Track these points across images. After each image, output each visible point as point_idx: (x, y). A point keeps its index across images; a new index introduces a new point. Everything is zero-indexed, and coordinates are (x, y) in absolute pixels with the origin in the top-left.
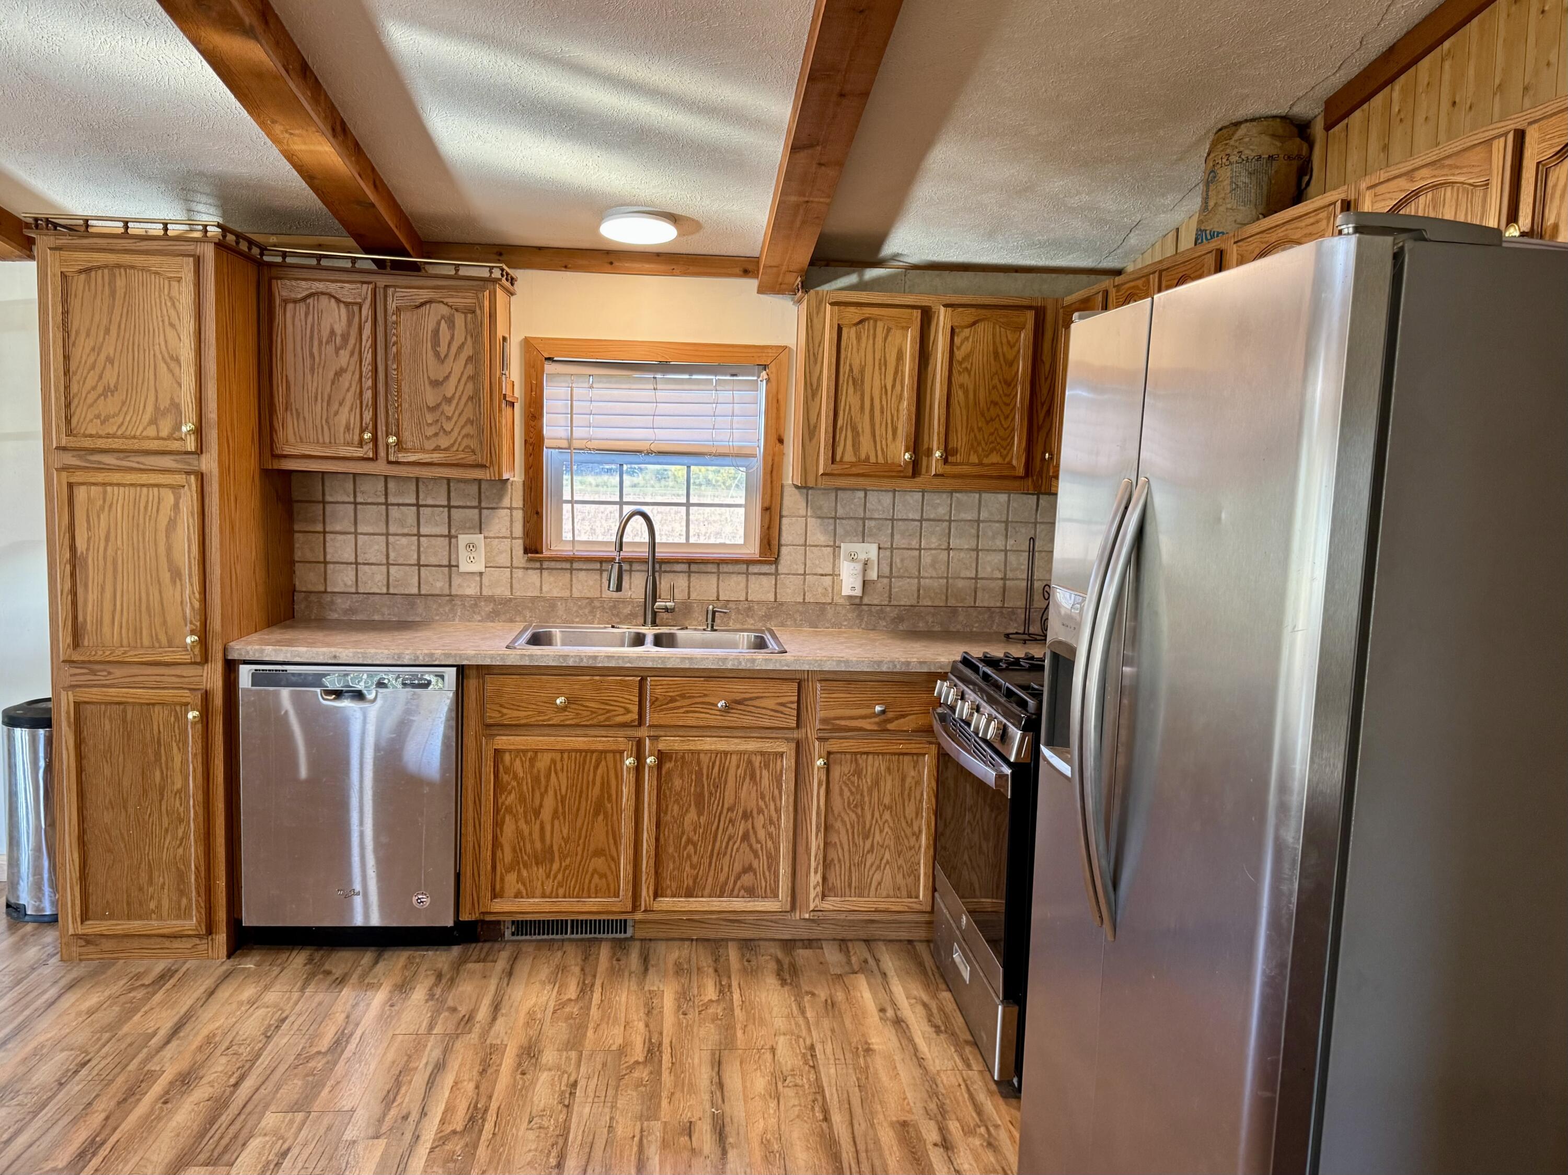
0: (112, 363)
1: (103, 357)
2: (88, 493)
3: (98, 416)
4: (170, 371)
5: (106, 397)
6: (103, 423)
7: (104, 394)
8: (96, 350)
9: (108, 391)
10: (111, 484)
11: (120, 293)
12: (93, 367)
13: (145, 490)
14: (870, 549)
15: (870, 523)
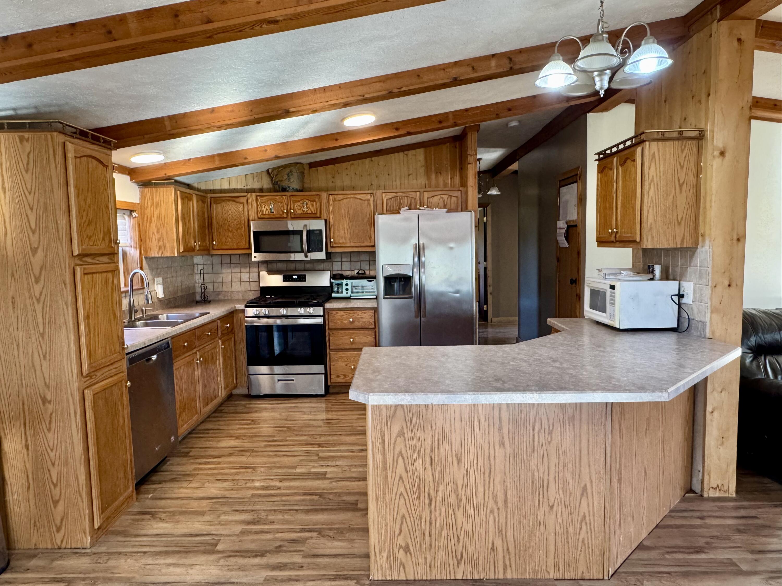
0: (90, 208)
1: (87, 204)
2: (88, 278)
3: (87, 236)
5: (89, 225)
6: (89, 240)
8: (85, 200)
9: (90, 223)
10: (95, 273)
11: (91, 170)
12: (84, 210)
13: (104, 274)
14: (160, 279)
15: (159, 270)
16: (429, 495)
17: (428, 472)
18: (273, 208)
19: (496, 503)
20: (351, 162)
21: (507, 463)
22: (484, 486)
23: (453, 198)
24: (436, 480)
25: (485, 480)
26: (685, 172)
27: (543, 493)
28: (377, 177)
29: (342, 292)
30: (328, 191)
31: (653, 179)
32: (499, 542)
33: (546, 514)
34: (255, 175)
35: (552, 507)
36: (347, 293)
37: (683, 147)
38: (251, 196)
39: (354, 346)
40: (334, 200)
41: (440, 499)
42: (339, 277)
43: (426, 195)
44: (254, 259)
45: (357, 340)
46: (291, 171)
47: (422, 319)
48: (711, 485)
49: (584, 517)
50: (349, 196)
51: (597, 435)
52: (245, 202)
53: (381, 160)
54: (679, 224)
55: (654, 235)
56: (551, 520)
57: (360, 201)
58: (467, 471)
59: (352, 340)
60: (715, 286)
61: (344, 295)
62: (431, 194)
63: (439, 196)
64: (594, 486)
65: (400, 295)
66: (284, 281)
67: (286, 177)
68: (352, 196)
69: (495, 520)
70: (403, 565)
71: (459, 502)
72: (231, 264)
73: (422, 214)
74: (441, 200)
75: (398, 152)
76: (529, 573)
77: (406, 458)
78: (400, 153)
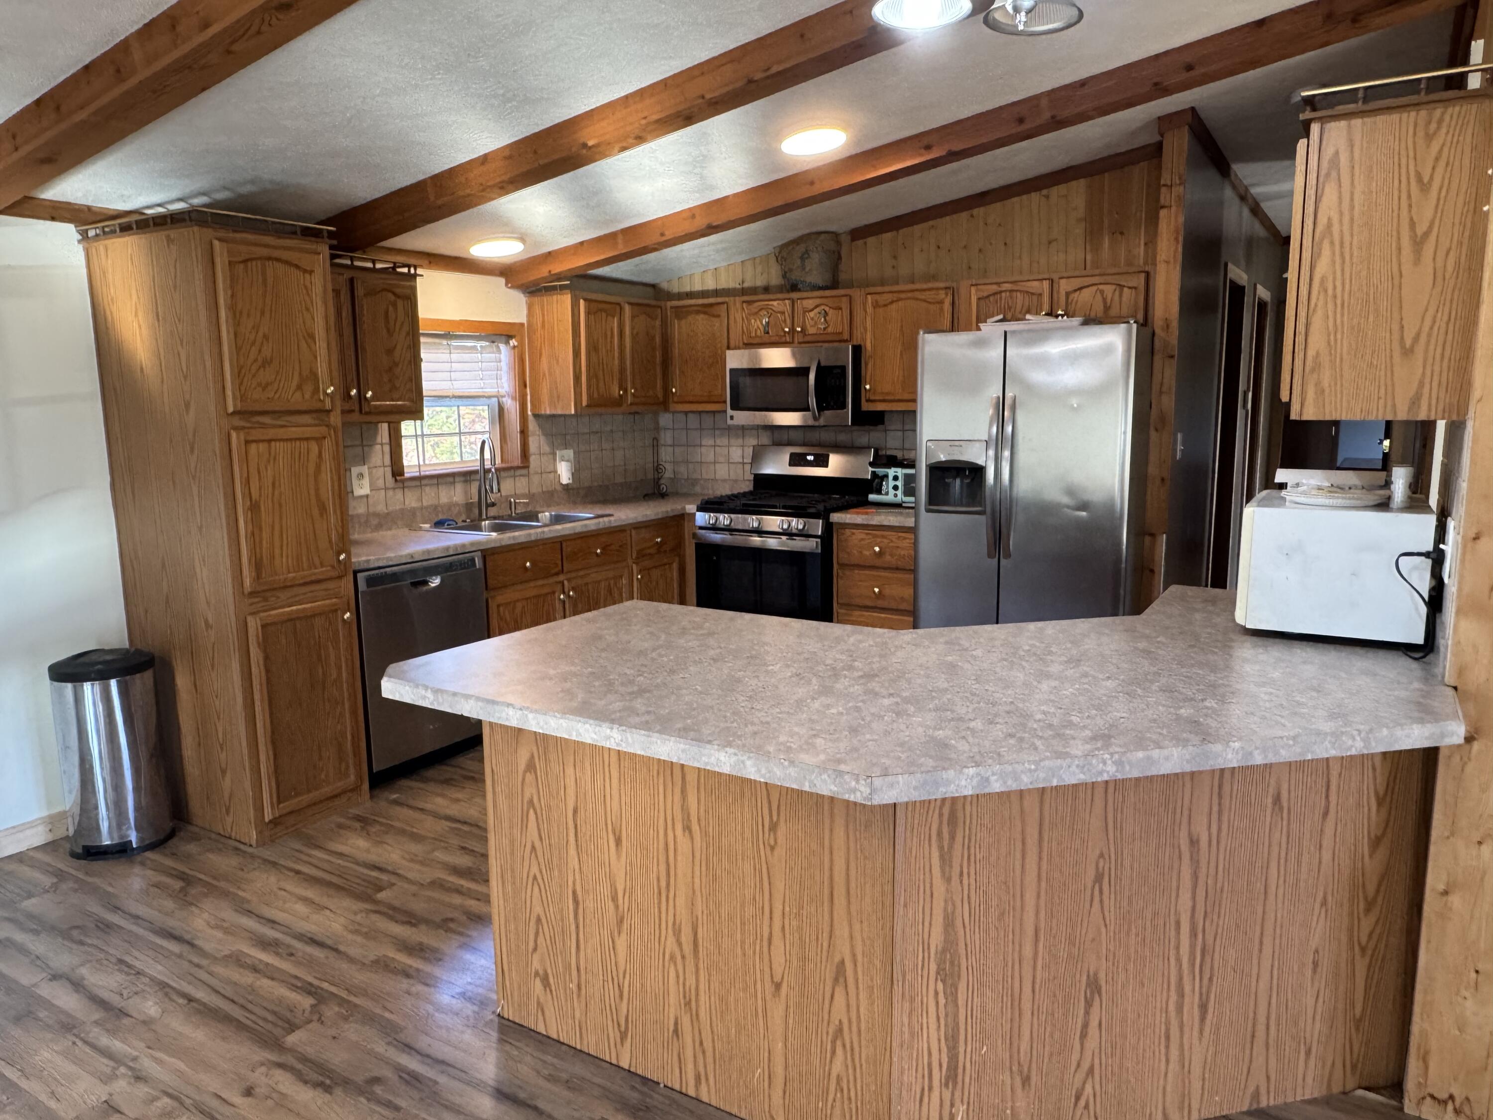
0: (267, 340)
1: (261, 334)
2: (258, 449)
3: (259, 384)
4: (309, 346)
5: (264, 367)
6: (264, 390)
7: (263, 366)
8: (256, 328)
9: (266, 363)
10: (275, 440)
11: (270, 281)
12: (253, 343)
13: (298, 443)
14: (570, 453)
15: (568, 437)
16: (574, 892)
17: (572, 851)
18: (768, 323)
19: (680, 944)
20: (931, 223)
21: (697, 868)
22: (660, 903)
23: (1125, 289)
24: (584, 869)
25: (660, 893)
26: (1434, 202)
27: (761, 952)
28: (980, 250)
29: (887, 494)
30: (867, 286)
31: (1329, 225)
32: (686, 1021)
33: (769, 997)
34: (758, 261)
35: (778, 986)
36: (896, 495)
37: (1433, 126)
38: (735, 304)
39: (880, 603)
40: (876, 305)
41: (590, 905)
42: (884, 461)
43: (1064, 286)
44: (729, 422)
45: (887, 591)
46: (807, 252)
47: (1003, 561)
48: (1430, 1090)
49: (840, 1030)
50: (903, 296)
51: (865, 858)
52: (724, 314)
53: (995, 210)
54: (1407, 352)
55: (1326, 383)
56: (777, 1012)
57: (925, 305)
58: (631, 865)
59: (877, 590)
60: (1476, 538)
61: (890, 498)
62: (1078, 283)
63: (1095, 288)
64: (860, 969)
65: (962, 505)
66: (790, 465)
67: (799, 262)
68: (909, 295)
69: (678, 977)
70: (540, 1007)
71: (620, 922)
72: (714, 429)
73: (1014, 332)
74: (1099, 294)
75: (1027, 191)
76: (740, 1107)
77: (539, 811)
78: (1033, 194)
